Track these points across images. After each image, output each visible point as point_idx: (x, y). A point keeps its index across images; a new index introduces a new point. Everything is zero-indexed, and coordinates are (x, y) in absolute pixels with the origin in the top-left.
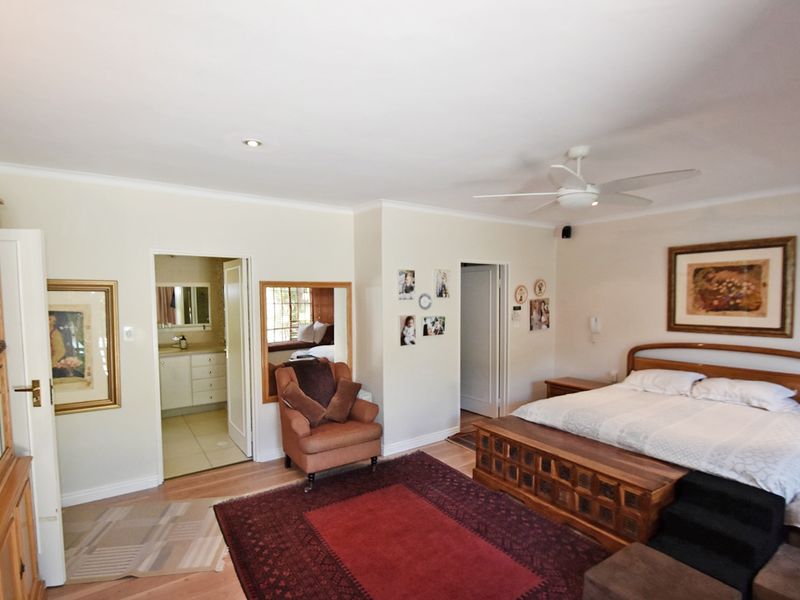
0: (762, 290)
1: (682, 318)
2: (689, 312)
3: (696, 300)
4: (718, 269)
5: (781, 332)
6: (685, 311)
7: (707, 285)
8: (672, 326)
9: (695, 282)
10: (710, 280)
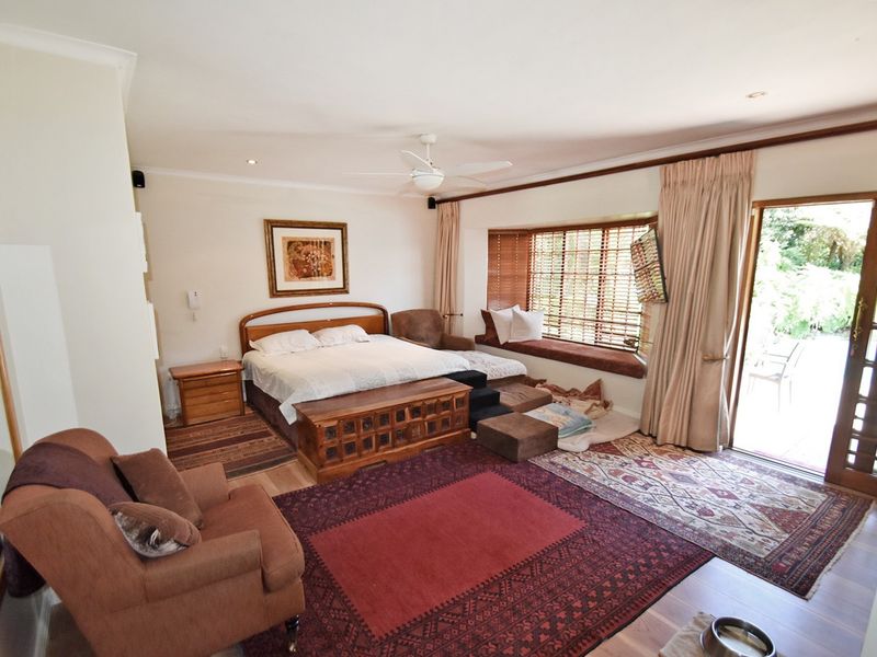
0: (332, 260)
1: (282, 285)
2: (286, 280)
3: (290, 268)
4: (306, 243)
5: (344, 290)
6: (283, 279)
7: (298, 256)
8: (275, 292)
9: (289, 254)
10: (300, 252)
